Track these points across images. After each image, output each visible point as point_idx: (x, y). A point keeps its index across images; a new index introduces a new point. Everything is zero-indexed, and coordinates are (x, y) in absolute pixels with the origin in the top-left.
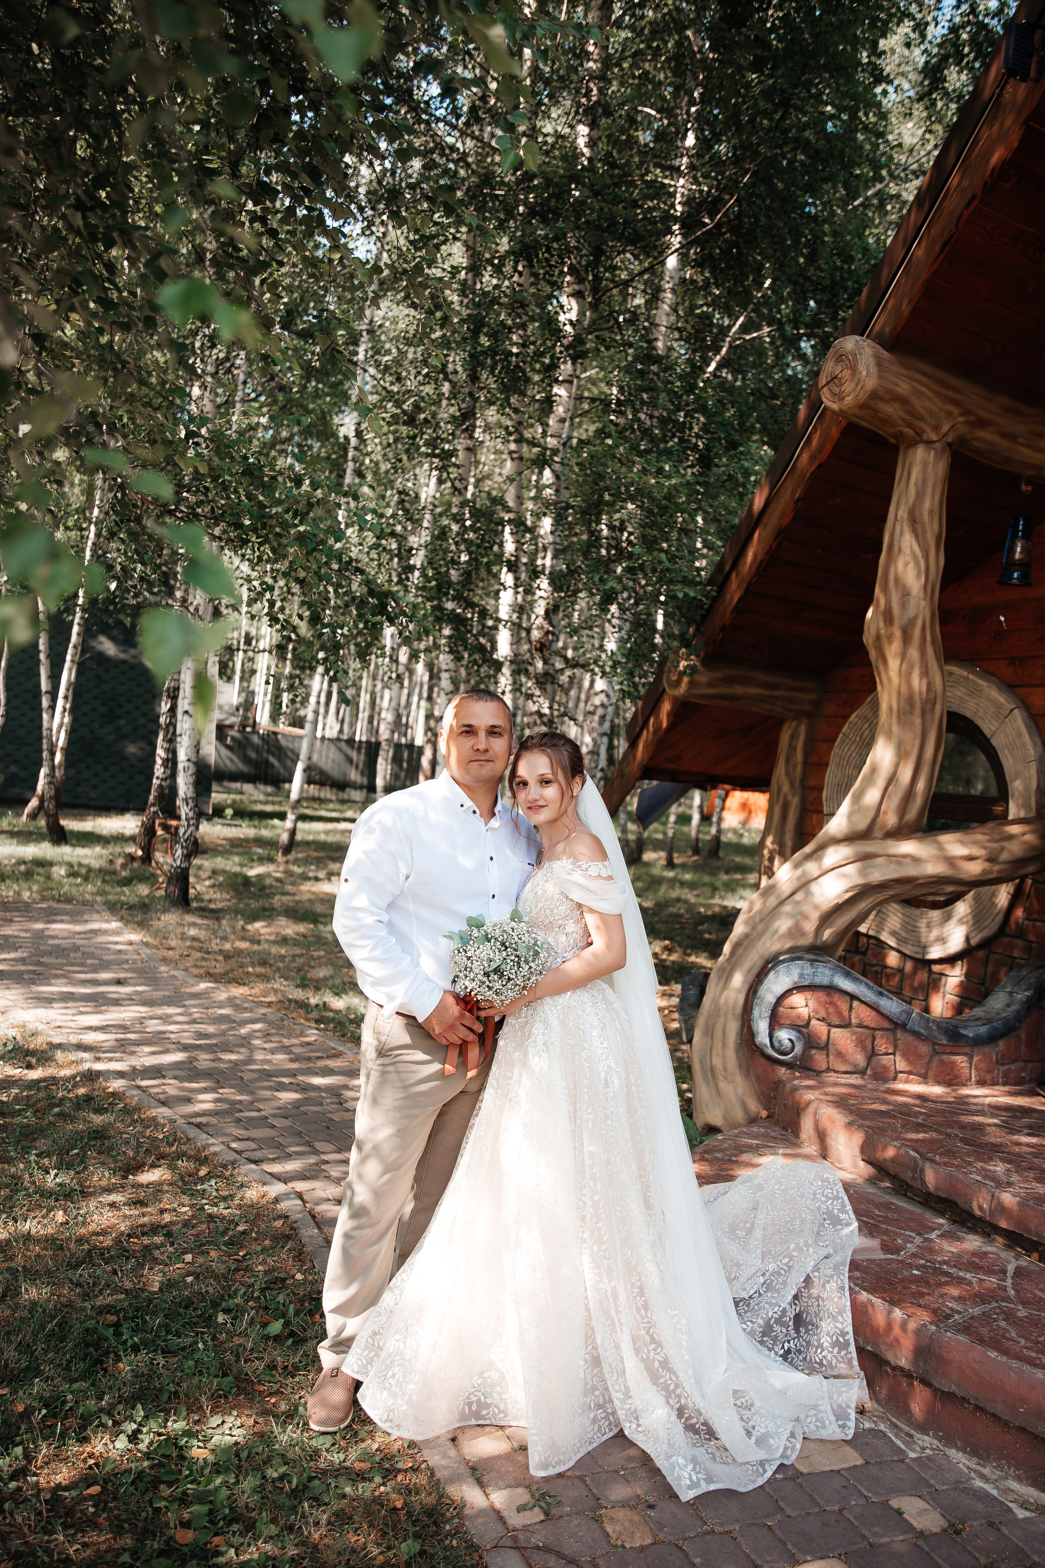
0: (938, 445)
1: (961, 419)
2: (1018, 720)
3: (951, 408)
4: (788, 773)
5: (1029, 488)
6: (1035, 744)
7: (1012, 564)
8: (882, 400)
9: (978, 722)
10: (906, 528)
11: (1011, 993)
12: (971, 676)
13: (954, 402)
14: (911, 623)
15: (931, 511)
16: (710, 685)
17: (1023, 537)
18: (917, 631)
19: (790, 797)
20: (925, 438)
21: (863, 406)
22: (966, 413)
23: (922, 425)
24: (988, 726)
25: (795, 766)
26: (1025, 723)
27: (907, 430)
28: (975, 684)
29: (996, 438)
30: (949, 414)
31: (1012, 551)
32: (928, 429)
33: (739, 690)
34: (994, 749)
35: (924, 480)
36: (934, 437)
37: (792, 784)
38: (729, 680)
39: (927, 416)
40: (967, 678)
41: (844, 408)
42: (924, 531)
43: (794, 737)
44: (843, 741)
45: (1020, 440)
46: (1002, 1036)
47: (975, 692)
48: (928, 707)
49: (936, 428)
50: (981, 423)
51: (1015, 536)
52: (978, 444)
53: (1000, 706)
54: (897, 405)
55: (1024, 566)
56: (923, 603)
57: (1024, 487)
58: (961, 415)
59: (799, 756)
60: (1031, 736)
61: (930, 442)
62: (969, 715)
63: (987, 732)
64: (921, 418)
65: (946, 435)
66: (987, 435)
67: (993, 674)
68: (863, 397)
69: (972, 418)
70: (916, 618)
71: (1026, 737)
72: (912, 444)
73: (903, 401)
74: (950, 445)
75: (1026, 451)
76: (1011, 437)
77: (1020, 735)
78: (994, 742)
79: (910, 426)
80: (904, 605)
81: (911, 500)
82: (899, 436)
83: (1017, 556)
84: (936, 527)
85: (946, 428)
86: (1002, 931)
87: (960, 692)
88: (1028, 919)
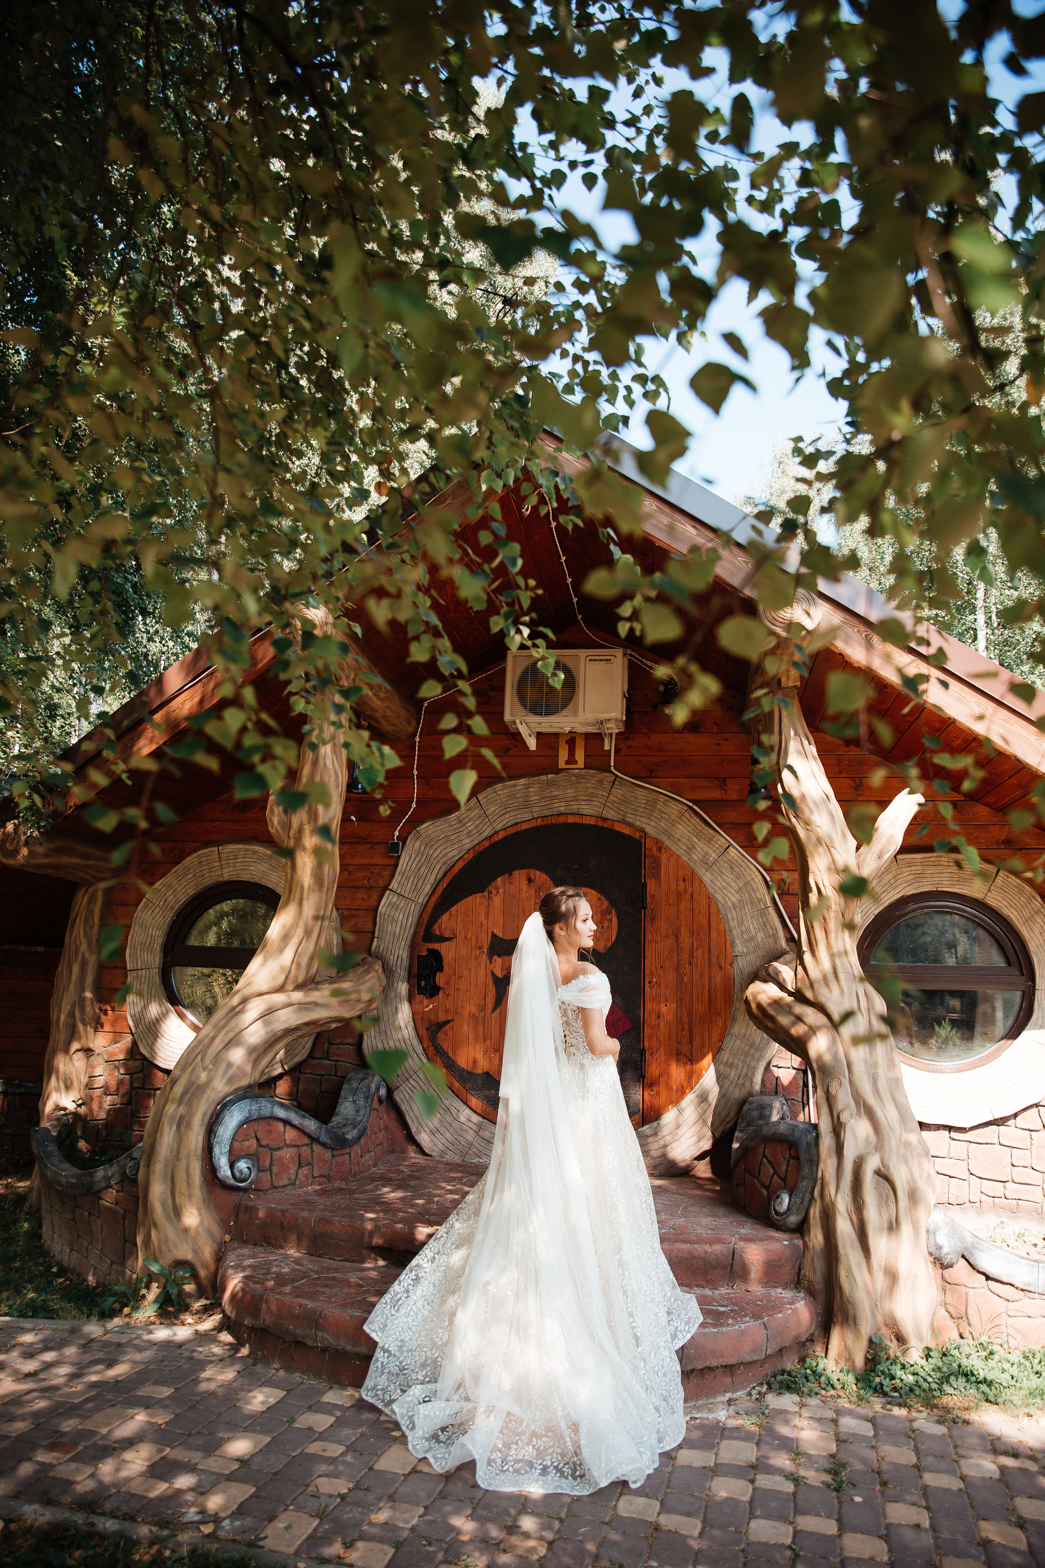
4: (85, 934)
14: (328, 824)
16: (46, 855)
19: (87, 955)
25: (92, 927)
33: (65, 860)
37: (89, 944)
38: (59, 851)
43: (91, 901)
44: (146, 905)
56: (338, 807)
59: (97, 920)
62: (271, 886)
86: (311, 1055)
87: (263, 867)
88: (331, 1044)
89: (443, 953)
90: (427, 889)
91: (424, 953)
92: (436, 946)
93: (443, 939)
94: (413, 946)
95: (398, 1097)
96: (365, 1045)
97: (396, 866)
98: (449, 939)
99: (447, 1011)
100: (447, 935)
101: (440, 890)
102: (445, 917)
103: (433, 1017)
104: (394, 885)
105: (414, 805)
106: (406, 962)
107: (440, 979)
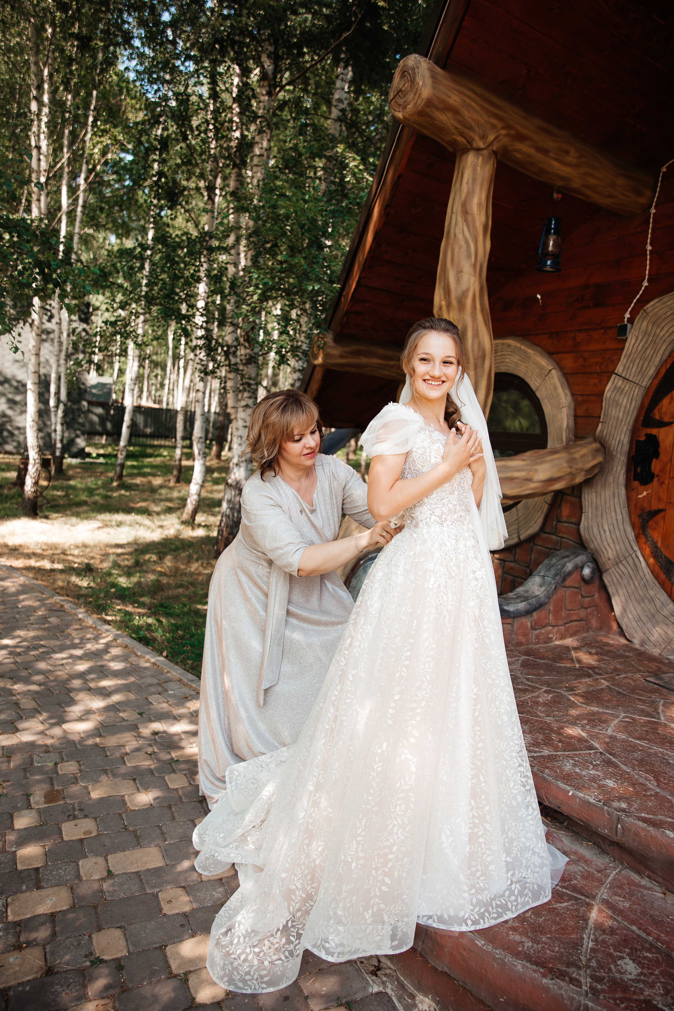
0: (485, 152)
1: (503, 132)
2: (555, 377)
3: (495, 121)
5: (560, 196)
6: (566, 395)
7: (547, 255)
8: (437, 108)
9: (527, 380)
10: (459, 218)
11: (544, 576)
12: (523, 347)
13: (497, 117)
14: (464, 294)
15: (480, 204)
16: (341, 356)
17: (554, 233)
18: (469, 302)
20: (475, 146)
21: (420, 113)
22: (508, 127)
23: (471, 134)
24: (534, 383)
26: (559, 380)
27: (459, 139)
28: (525, 352)
29: (532, 151)
30: (494, 127)
31: (546, 245)
32: (477, 138)
33: (363, 360)
34: (538, 399)
35: (474, 180)
36: (482, 145)
38: (356, 353)
39: (475, 126)
40: (520, 349)
41: (407, 116)
42: (474, 221)
45: (552, 155)
46: (535, 609)
47: (526, 358)
48: (479, 362)
49: (483, 137)
50: (520, 137)
51: (548, 233)
52: (519, 156)
53: (542, 368)
54: (450, 115)
55: (554, 256)
56: (473, 279)
57: (555, 195)
58: (503, 128)
60: (563, 389)
61: (478, 150)
62: (521, 375)
63: (533, 387)
64: (470, 128)
65: (491, 144)
66: (524, 148)
67: (538, 345)
68: (421, 104)
69: (513, 132)
70: (468, 290)
71: (560, 390)
72: (465, 151)
73: (455, 111)
74: (495, 153)
75: (556, 164)
76: (545, 151)
77: (555, 388)
78: (538, 394)
79: (462, 134)
80: (458, 280)
81: (464, 196)
82: (454, 143)
83: (550, 248)
84: (483, 218)
85: (491, 138)
86: (542, 529)
87: (515, 358)
88: (559, 521)
89: (661, 438)
90: (652, 371)
91: (643, 438)
92: (654, 431)
93: (662, 424)
94: (634, 431)
95: (607, 579)
96: (582, 526)
97: (623, 349)
98: (668, 424)
99: (660, 500)
100: (666, 419)
101: (663, 371)
102: (665, 401)
103: (645, 505)
104: (619, 369)
105: (645, 284)
106: (626, 448)
107: (656, 466)
